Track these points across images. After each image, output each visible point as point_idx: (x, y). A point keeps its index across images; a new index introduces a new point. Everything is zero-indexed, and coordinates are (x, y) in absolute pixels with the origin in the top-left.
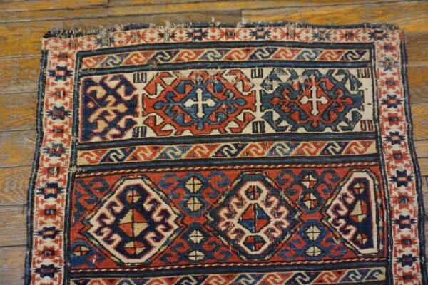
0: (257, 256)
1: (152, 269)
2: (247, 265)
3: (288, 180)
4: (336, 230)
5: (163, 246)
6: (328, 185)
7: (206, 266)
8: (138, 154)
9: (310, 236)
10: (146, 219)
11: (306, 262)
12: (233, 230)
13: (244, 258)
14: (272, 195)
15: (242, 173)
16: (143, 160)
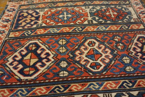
0: (98, 72)
1: (38, 82)
2: (93, 77)
3: (107, 38)
4: (138, 58)
5: (45, 69)
6: (127, 40)
7: (70, 79)
8: (38, 32)
9: (125, 61)
10: (38, 57)
11: (127, 75)
12: (83, 60)
13: (91, 74)
14: (101, 44)
15: (85, 37)
16: (39, 34)
